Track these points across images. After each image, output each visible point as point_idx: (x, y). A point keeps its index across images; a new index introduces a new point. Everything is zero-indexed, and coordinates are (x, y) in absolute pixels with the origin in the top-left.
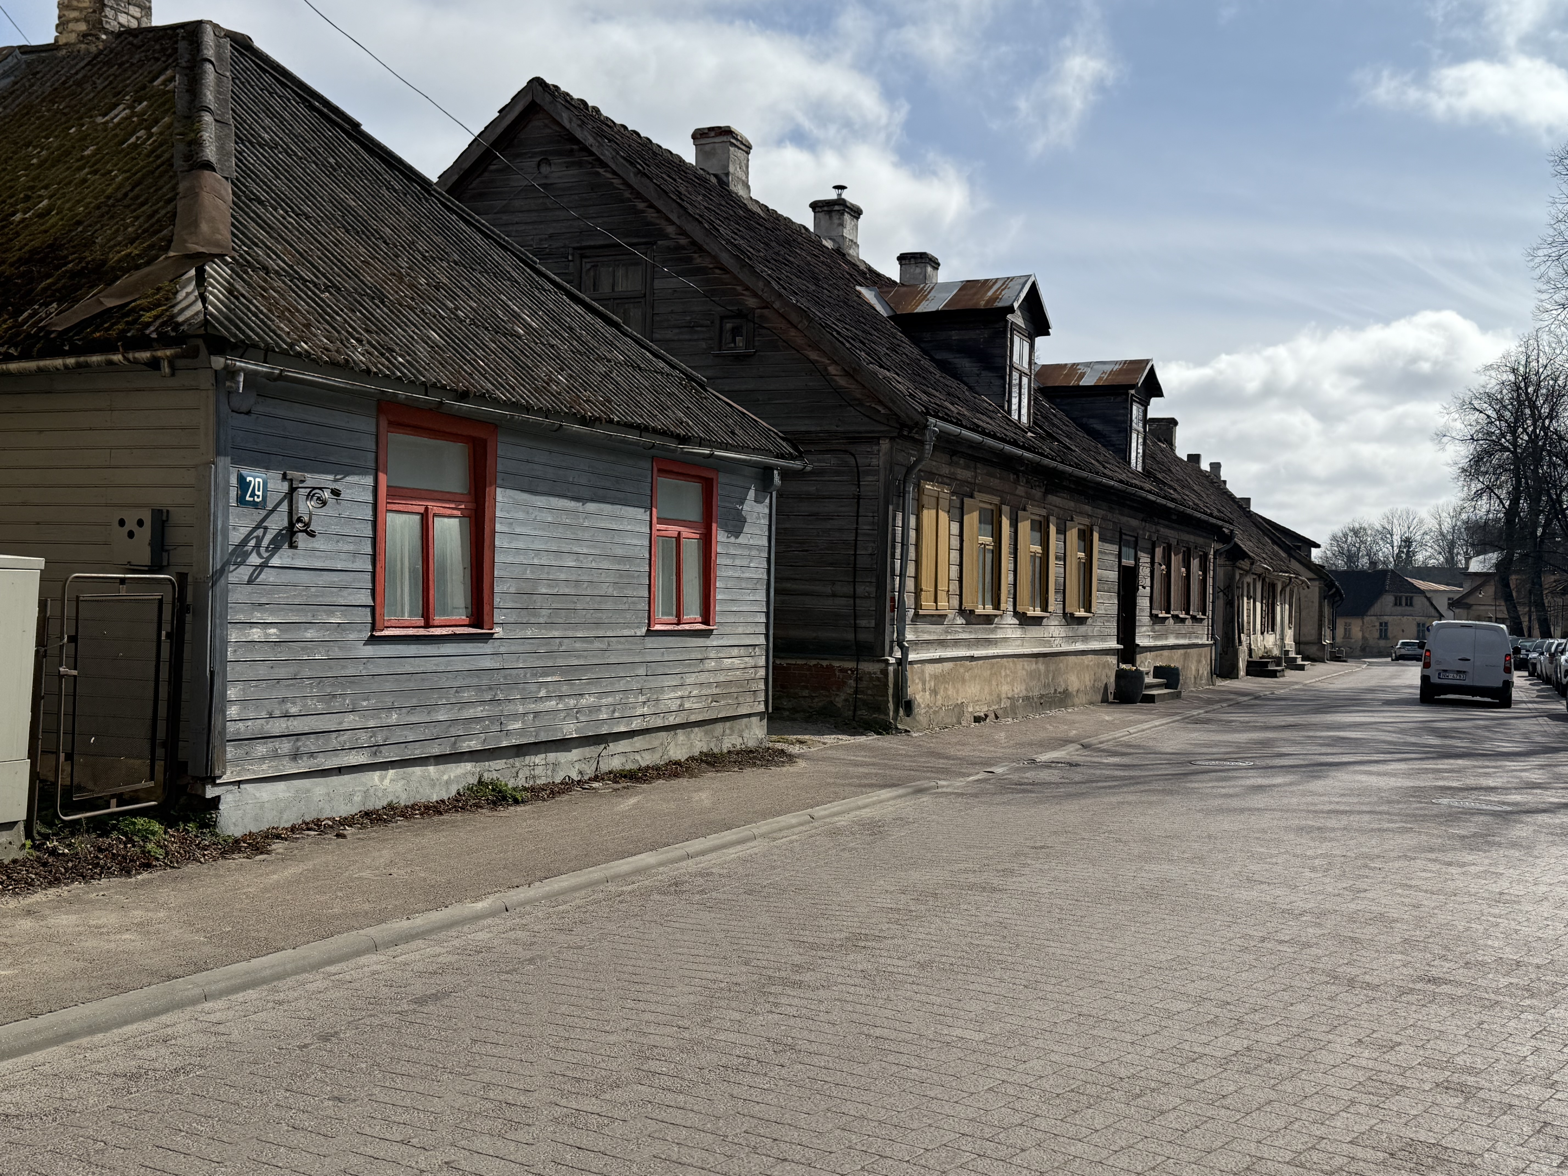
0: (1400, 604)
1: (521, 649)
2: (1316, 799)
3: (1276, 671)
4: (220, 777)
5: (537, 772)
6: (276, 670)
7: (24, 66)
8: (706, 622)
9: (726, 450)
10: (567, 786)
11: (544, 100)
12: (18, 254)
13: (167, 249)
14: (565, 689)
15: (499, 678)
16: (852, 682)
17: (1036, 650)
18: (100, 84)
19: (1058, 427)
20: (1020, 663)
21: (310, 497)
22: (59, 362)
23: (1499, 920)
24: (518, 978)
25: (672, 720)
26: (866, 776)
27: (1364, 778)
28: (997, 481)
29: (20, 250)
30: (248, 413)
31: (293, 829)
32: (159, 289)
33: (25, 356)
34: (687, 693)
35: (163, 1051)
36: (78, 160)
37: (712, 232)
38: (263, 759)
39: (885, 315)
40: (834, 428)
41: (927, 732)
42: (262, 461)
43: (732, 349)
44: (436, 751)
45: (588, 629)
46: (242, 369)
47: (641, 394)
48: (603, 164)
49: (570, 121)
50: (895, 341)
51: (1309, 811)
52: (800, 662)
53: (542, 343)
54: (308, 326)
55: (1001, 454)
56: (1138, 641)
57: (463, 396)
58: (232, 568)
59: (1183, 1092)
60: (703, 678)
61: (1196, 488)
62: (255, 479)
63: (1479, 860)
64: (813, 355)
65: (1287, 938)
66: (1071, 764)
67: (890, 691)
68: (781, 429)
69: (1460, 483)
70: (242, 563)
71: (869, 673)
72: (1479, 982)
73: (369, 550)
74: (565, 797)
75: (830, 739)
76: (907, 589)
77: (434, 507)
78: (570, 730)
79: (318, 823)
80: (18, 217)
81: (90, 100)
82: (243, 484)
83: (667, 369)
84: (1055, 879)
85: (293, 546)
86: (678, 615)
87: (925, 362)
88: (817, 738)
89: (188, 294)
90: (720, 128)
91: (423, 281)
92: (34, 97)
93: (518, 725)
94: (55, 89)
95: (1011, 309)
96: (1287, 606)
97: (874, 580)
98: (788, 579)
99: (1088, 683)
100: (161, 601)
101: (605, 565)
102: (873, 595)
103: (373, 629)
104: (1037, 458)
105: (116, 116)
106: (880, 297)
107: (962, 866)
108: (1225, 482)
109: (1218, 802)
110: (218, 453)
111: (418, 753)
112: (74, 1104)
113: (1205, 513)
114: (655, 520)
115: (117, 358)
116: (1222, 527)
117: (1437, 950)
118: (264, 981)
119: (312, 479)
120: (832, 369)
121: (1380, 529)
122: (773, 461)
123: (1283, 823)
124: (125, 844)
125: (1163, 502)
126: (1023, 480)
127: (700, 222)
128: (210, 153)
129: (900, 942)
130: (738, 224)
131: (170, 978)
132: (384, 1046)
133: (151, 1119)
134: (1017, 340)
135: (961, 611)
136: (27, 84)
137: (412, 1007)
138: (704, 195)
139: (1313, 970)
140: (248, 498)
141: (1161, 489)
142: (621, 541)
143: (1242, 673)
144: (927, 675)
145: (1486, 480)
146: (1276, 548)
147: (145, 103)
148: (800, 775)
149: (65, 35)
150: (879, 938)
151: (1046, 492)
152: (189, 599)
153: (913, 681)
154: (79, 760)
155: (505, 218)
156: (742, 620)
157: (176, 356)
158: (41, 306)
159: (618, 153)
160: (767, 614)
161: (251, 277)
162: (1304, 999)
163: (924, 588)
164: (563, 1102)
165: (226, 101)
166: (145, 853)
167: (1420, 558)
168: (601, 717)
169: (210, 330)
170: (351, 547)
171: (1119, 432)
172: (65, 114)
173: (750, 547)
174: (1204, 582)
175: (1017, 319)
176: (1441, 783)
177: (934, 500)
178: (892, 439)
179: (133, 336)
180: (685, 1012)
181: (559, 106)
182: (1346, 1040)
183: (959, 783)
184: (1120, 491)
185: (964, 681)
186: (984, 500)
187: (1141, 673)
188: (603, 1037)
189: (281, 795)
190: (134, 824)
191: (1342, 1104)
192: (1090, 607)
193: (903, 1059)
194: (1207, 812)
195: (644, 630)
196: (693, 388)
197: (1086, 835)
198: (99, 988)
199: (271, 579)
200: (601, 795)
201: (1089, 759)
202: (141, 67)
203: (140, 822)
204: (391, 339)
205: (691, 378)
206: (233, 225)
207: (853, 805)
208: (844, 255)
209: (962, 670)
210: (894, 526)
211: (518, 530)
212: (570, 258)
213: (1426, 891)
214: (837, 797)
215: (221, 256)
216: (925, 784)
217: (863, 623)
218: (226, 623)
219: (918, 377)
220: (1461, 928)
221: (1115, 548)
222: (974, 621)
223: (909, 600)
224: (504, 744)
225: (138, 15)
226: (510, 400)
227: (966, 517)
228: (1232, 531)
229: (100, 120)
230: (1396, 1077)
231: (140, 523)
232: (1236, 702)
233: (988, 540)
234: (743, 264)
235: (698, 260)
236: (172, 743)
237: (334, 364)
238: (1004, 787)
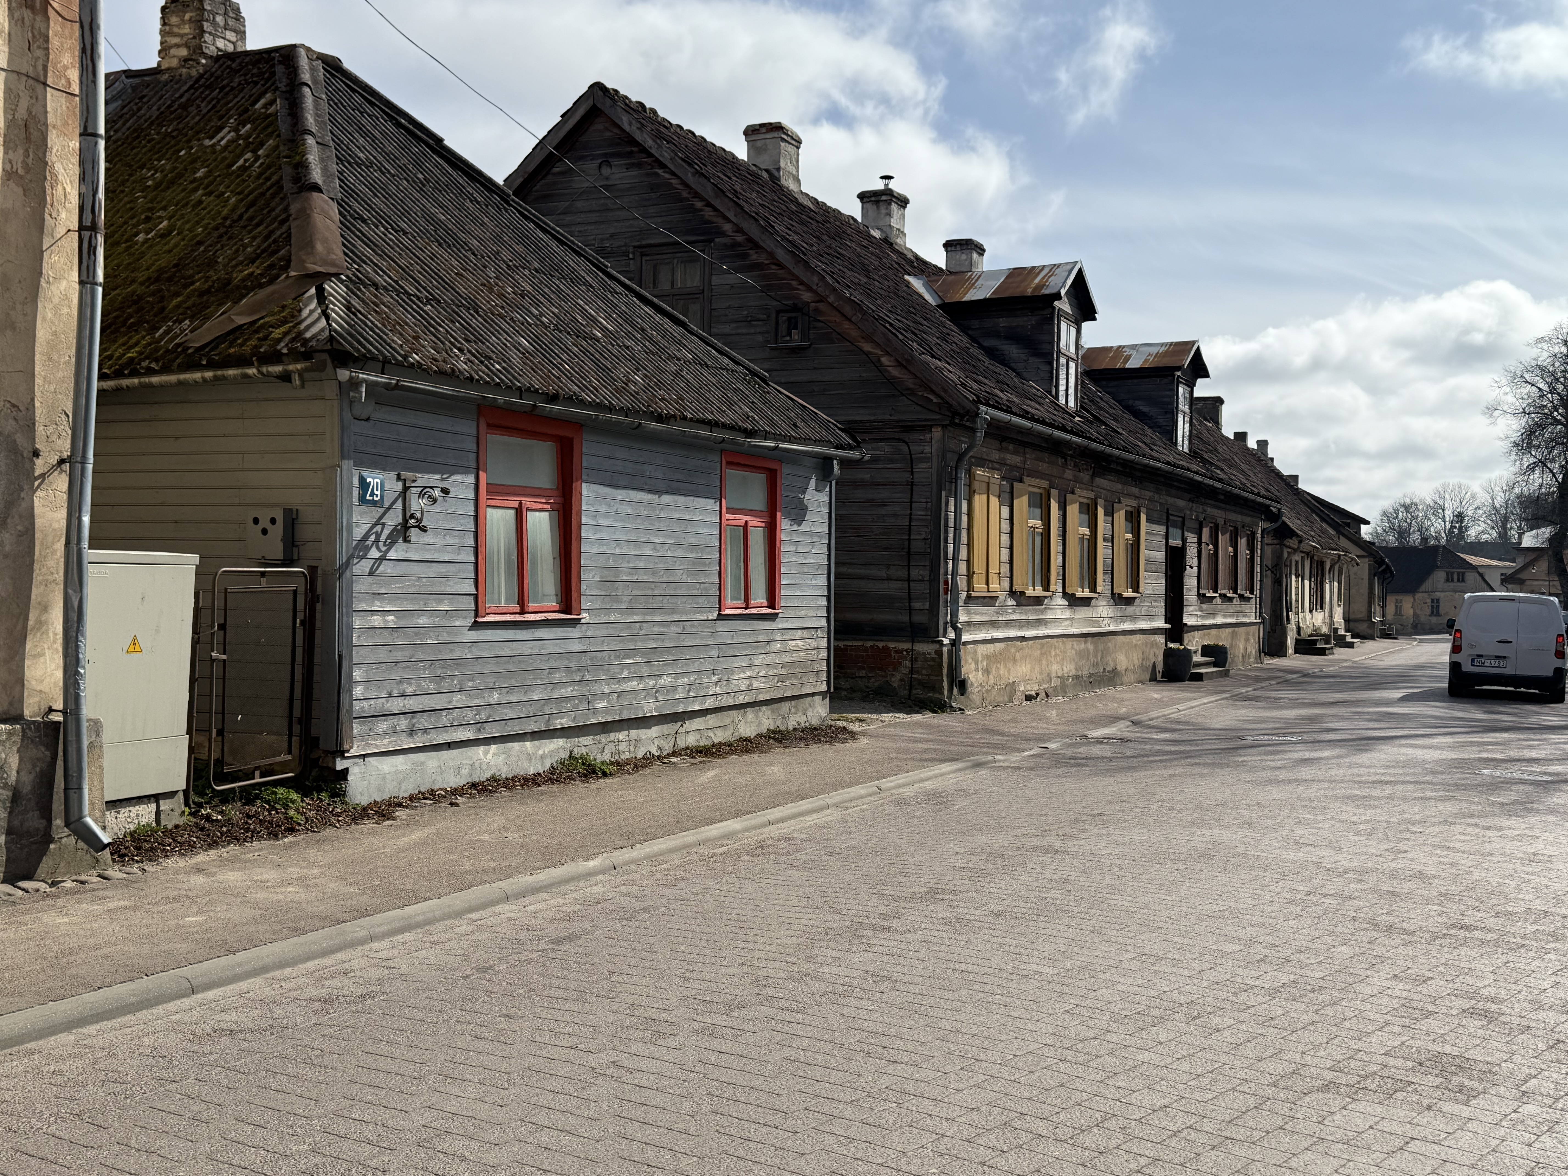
0: (1452, 581)
1: (605, 633)
2: (1362, 771)
3: (1325, 649)
4: (348, 751)
5: (621, 748)
6: (395, 653)
7: (130, 90)
8: (772, 606)
9: (790, 442)
10: (648, 761)
11: (605, 105)
12: (147, 274)
13: (286, 268)
14: (645, 670)
15: (586, 660)
16: (907, 663)
17: (1085, 630)
18: (204, 107)
19: (1105, 411)
20: (1069, 642)
21: (421, 495)
22: (197, 376)
23: (1531, 877)
24: (637, 924)
25: (741, 699)
26: (926, 751)
27: (1410, 751)
28: (1045, 465)
29: (148, 269)
30: (368, 419)
31: (411, 798)
32: (284, 307)
33: (166, 369)
34: (755, 674)
35: (346, 981)
36: (192, 182)
37: (768, 229)
38: (384, 734)
39: (934, 304)
40: (887, 417)
41: (980, 710)
42: (379, 463)
43: (787, 342)
44: (533, 727)
45: (665, 613)
46: (365, 380)
47: (710, 391)
48: (662, 166)
49: (630, 124)
50: (945, 330)
51: (1355, 782)
52: (856, 643)
53: (618, 345)
54: (416, 338)
55: (1049, 439)
56: (1185, 620)
57: (553, 398)
58: (355, 561)
59: (1236, 1015)
60: (770, 659)
61: (1243, 466)
62: (374, 479)
63: (1516, 825)
64: (867, 347)
65: (1332, 892)
66: (1122, 740)
67: (945, 671)
68: (837, 418)
69: (1512, 457)
70: (364, 557)
71: (924, 654)
72: (1508, 929)
73: (471, 542)
74: (648, 771)
75: (887, 717)
76: (960, 572)
77: (527, 502)
78: (650, 708)
79: (432, 792)
80: (141, 237)
81: (197, 123)
82: (364, 484)
83: (732, 365)
84: (1114, 842)
85: (406, 540)
86: (746, 600)
87: (974, 351)
88: (875, 716)
89: (312, 312)
90: (771, 124)
91: (510, 290)
92: (142, 120)
93: (603, 704)
94: (162, 113)
95: (1058, 296)
96: (1336, 584)
97: (928, 564)
98: (844, 564)
99: (1136, 662)
100: (295, 592)
101: (680, 553)
102: (927, 578)
103: (476, 616)
104: (1085, 442)
105: (223, 138)
106: (928, 285)
107: (1025, 831)
108: (1272, 459)
109: (1265, 774)
110: (343, 457)
111: (517, 729)
112: (285, 1022)
113: (1252, 493)
114: (724, 510)
115: (251, 371)
116: (1269, 506)
117: (1472, 902)
118: (418, 925)
119: (423, 479)
120: (885, 360)
121: (1432, 504)
122: (834, 452)
123: (1330, 793)
124: (269, 811)
125: (1211, 482)
126: (1071, 463)
127: (756, 220)
128: (317, 175)
129: (975, 895)
130: (791, 219)
131: (338, 922)
132: (535, 977)
133: (353, 1032)
134: (1063, 326)
135: (1012, 593)
136: (135, 108)
137: (551, 946)
138: (758, 192)
139: (1354, 919)
140: (368, 498)
141: (1208, 470)
142: (694, 530)
143: (1291, 651)
144: (980, 655)
145: (1537, 454)
146: (1324, 525)
147: (249, 126)
148: (862, 750)
149: (167, 59)
150: (955, 892)
151: (1093, 476)
152: (319, 590)
153: (966, 661)
154: (229, 736)
155: (568, 218)
156: (804, 603)
157: (306, 370)
158: (174, 322)
159: (676, 155)
160: (828, 598)
161: (364, 294)
162: (1345, 942)
163: (976, 571)
164: (700, 1018)
165: (325, 124)
166: (289, 819)
167: (1472, 533)
168: (678, 696)
169: (335, 346)
170: (456, 541)
171: (1166, 413)
172: (174, 137)
173: (811, 534)
174: (1251, 560)
175: (1064, 305)
176: (1484, 755)
177: (984, 485)
178: (944, 427)
179: (265, 351)
180: (791, 951)
181: (619, 110)
182: (1383, 975)
183: (1016, 757)
184: (1167, 472)
185: (1015, 660)
186: (1033, 485)
187: (1189, 651)
188: (723, 970)
189: (400, 768)
190: (275, 793)
191: (1377, 1025)
192: (1138, 587)
193: (988, 988)
194: (1257, 783)
195: (716, 614)
196: (756, 383)
197: (1139, 804)
198: (281, 931)
199: (389, 571)
200: (681, 769)
201: (1139, 735)
202: (241, 91)
203: (281, 791)
204: (488, 347)
205: (754, 374)
206: (344, 245)
207: (916, 778)
208: (892, 244)
209: (1013, 650)
210: (947, 511)
211: (601, 522)
212: (631, 256)
213: (1464, 852)
214: (901, 770)
215: (337, 275)
216: (982, 758)
217: (917, 605)
218: (352, 612)
219: (969, 366)
220: (1495, 884)
221: (1162, 529)
222: (1024, 602)
223: (962, 583)
224: (592, 721)
225: (234, 39)
226: (594, 401)
227: (1016, 502)
228: (1279, 510)
229: (207, 142)
230: (1427, 1005)
231: (273, 521)
232: (1286, 680)
233: (1038, 523)
234: (798, 260)
235: (754, 256)
236: (306, 720)
237: (441, 373)
238: (1059, 761)
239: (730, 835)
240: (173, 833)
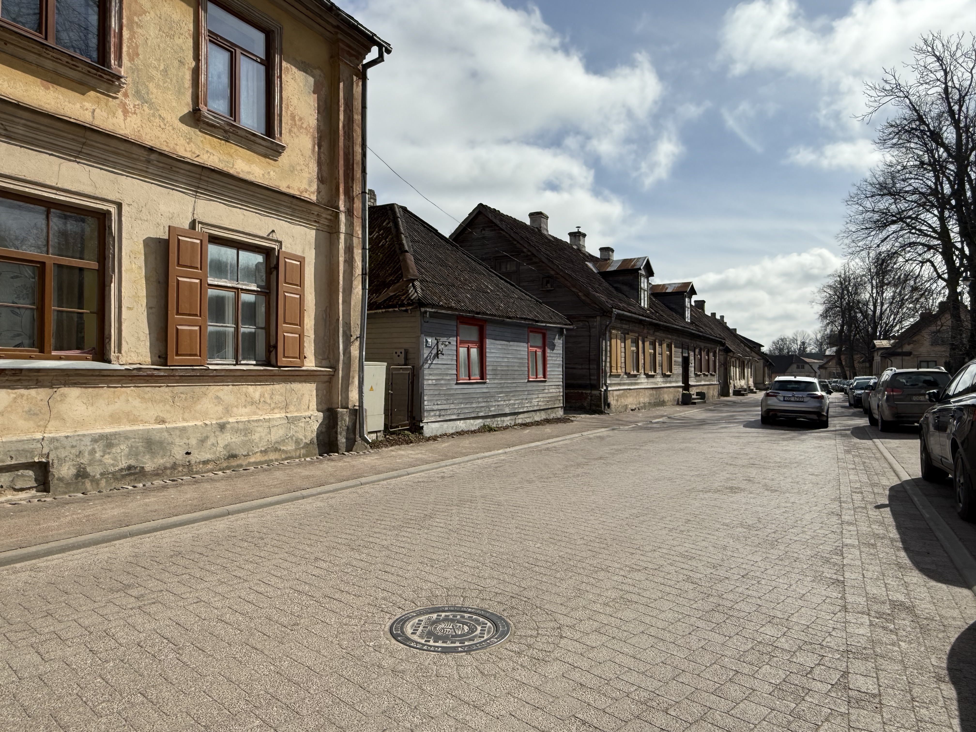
0: (799, 368)
1: (493, 386)
3: (745, 394)
4: (423, 421)
5: (499, 423)
6: (435, 392)
8: (544, 377)
9: (550, 324)
10: (506, 428)
11: (483, 210)
13: (402, 277)
14: (506, 398)
15: (488, 395)
16: (589, 398)
17: (652, 386)
19: (659, 308)
20: (647, 391)
21: (442, 344)
22: (380, 311)
25: (535, 408)
26: (597, 425)
28: (637, 328)
30: (429, 322)
31: (441, 435)
32: (403, 290)
34: (539, 400)
35: (445, 474)
37: (538, 250)
38: (433, 416)
39: (596, 272)
40: (581, 313)
41: (615, 413)
42: (431, 336)
43: (546, 288)
44: (473, 416)
45: (511, 380)
46: (428, 311)
47: (524, 308)
48: (503, 230)
49: (491, 216)
50: (600, 282)
52: (573, 391)
53: (495, 294)
54: (440, 297)
55: (638, 319)
56: (690, 383)
57: (478, 313)
58: (425, 364)
60: (544, 395)
61: (712, 326)
62: (429, 340)
64: (574, 290)
66: (663, 422)
67: (603, 400)
68: (565, 314)
70: (427, 363)
71: (595, 394)
73: (455, 358)
74: (507, 431)
75: (583, 416)
76: (607, 366)
77: (471, 345)
78: (507, 411)
79: (446, 434)
82: (427, 341)
83: (529, 298)
84: (655, 447)
85: (438, 358)
86: (536, 376)
87: (611, 289)
88: (579, 415)
89: (412, 291)
90: (538, 212)
91: (462, 279)
93: (493, 409)
95: (640, 269)
96: (750, 370)
97: (596, 363)
98: (568, 364)
99: (672, 398)
100: (408, 373)
101: (515, 361)
102: (596, 368)
103: (457, 381)
104: (651, 320)
105: (374, 236)
106: (594, 265)
108: (726, 323)
110: (421, 333)
111: (468, 416)
113: (717, 336)
114: (529, 346)
115: (397, 309)
116: (722, 341)
119: (443, 339)
120: (580, 294)
121: (792, 338)
122: (564, 326)
124: (404, 437)
125: (698, 333)
126: (646, 327)
127: (535, 247)
128: (407, 248)
129: (612, 458)
130: (546, 245)
134: (642, 279)
135: (626, 373)
137: (495, 469)
138: (534, 236)
140: (428, 345)
141: (697, 328)
142: (520, 353)
143: (731, 394)
144: (614, 395)
145: (830, 319)
147: (382, 231)
148: (575, 425)
150: (606, 458)
151: (654, 332)
152: (415, 373)
153: (610, 397)
154: (394, 415)
156: (555, 377)
157: (412, 308)
159: (508, 227)
160: (563, 375)
161: (424, 284)
163: (613, 365)
165: (406, 229)
166: (410, 439)
167: (808, 350)
168: (515, 407)
169: (420, 301)
170: (451, 358)
171: (681, 308)
173: (557, 354)
174: (715, 362)
175: (643, 272)
177: (615, 336)
178: (600, 316)
179: (400, 303)
181: (487, 211)
183: (626, 427)
184: (682, 330)
185: (627, 397)
186: (633, 335)
187: (691, 394)
189: (437, 426)
190: (404, 432)
192: (672, 371)
195: (527, 380)
196: (538, 304)
199: (433, 367)
200: (518, 430)
201: (670, 421)
202: (378, 219)
203: (406, 432)
204: (459, 298)
205: (537, 301)
206: (417, 269)
207: (594, 432)
208: (581, 251)
209: (626, 393)
210: (602, 345)
211: (492, 351)
212: (492, 260)
214: (588, 430)
215: (417, 279)
216: (615, 427)
217: (592, 378)
218: (424, 380)
219: (609, 295)
221: (680, 350)
222: (630, 377)
223: (608, 370)
224: (490, 414)
225: (374, 202)
226: (490, 313)
227: (626, 341)
228: (727, 342)
231: (401, 353)
232: (726, 404)
233: (634, 348)
234: (550, 261)
235: (535, 260)
236: (412, 412)
237: (448, 307)
238: (641, 428)
239: (537, 446)
240: (381, 442)
